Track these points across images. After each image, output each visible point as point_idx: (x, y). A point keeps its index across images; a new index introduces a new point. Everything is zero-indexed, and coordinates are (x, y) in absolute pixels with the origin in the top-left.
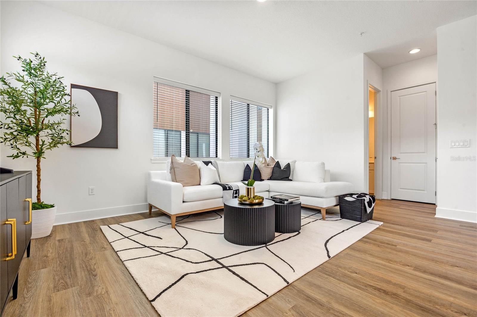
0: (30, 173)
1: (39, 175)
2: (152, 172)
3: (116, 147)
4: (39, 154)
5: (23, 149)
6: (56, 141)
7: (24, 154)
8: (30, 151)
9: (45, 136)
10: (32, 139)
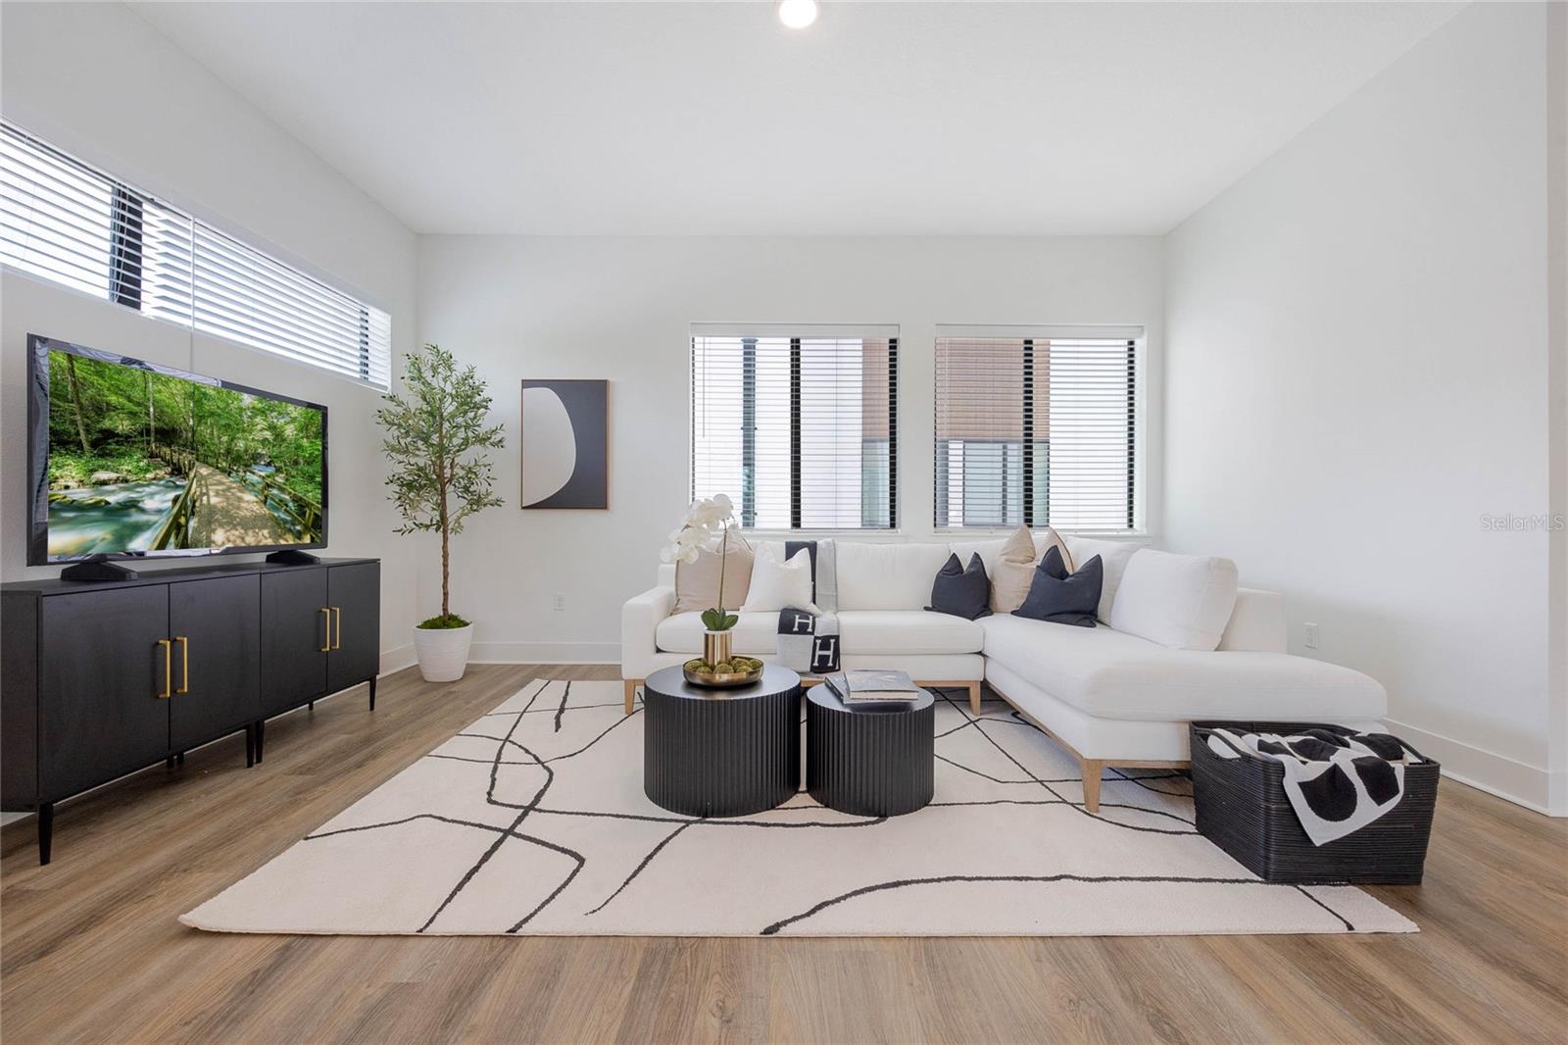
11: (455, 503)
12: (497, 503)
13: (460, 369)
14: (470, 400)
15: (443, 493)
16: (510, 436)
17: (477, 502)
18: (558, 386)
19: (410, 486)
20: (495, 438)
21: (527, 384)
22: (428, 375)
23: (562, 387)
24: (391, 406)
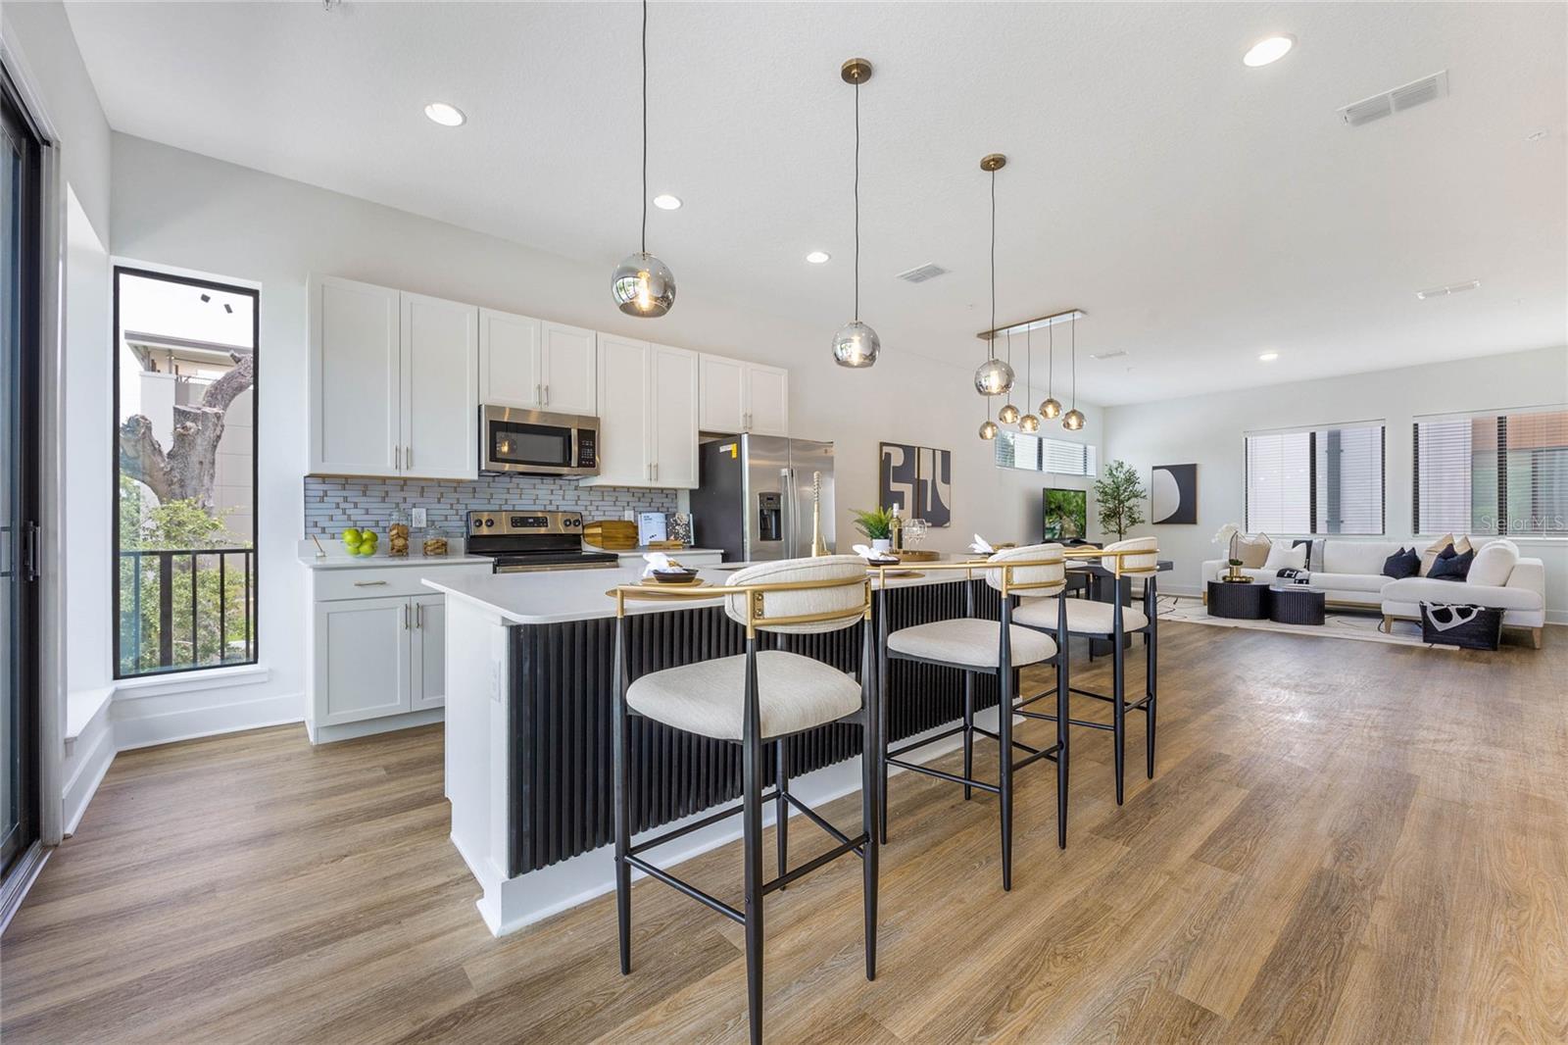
11: (1125, 521)
12: (1143, 522)
13: (1126, 467)
14: (1131, 479)
15: (1119, 518)
16: (1148, 494)
17: (1134, 522)
18: (1171, 468)
19: (1109, 516)
20: (1143, 494)
21: (1154, 468)
22: (1114, 472)
23: (1172, 469)
24: (1099, 484)
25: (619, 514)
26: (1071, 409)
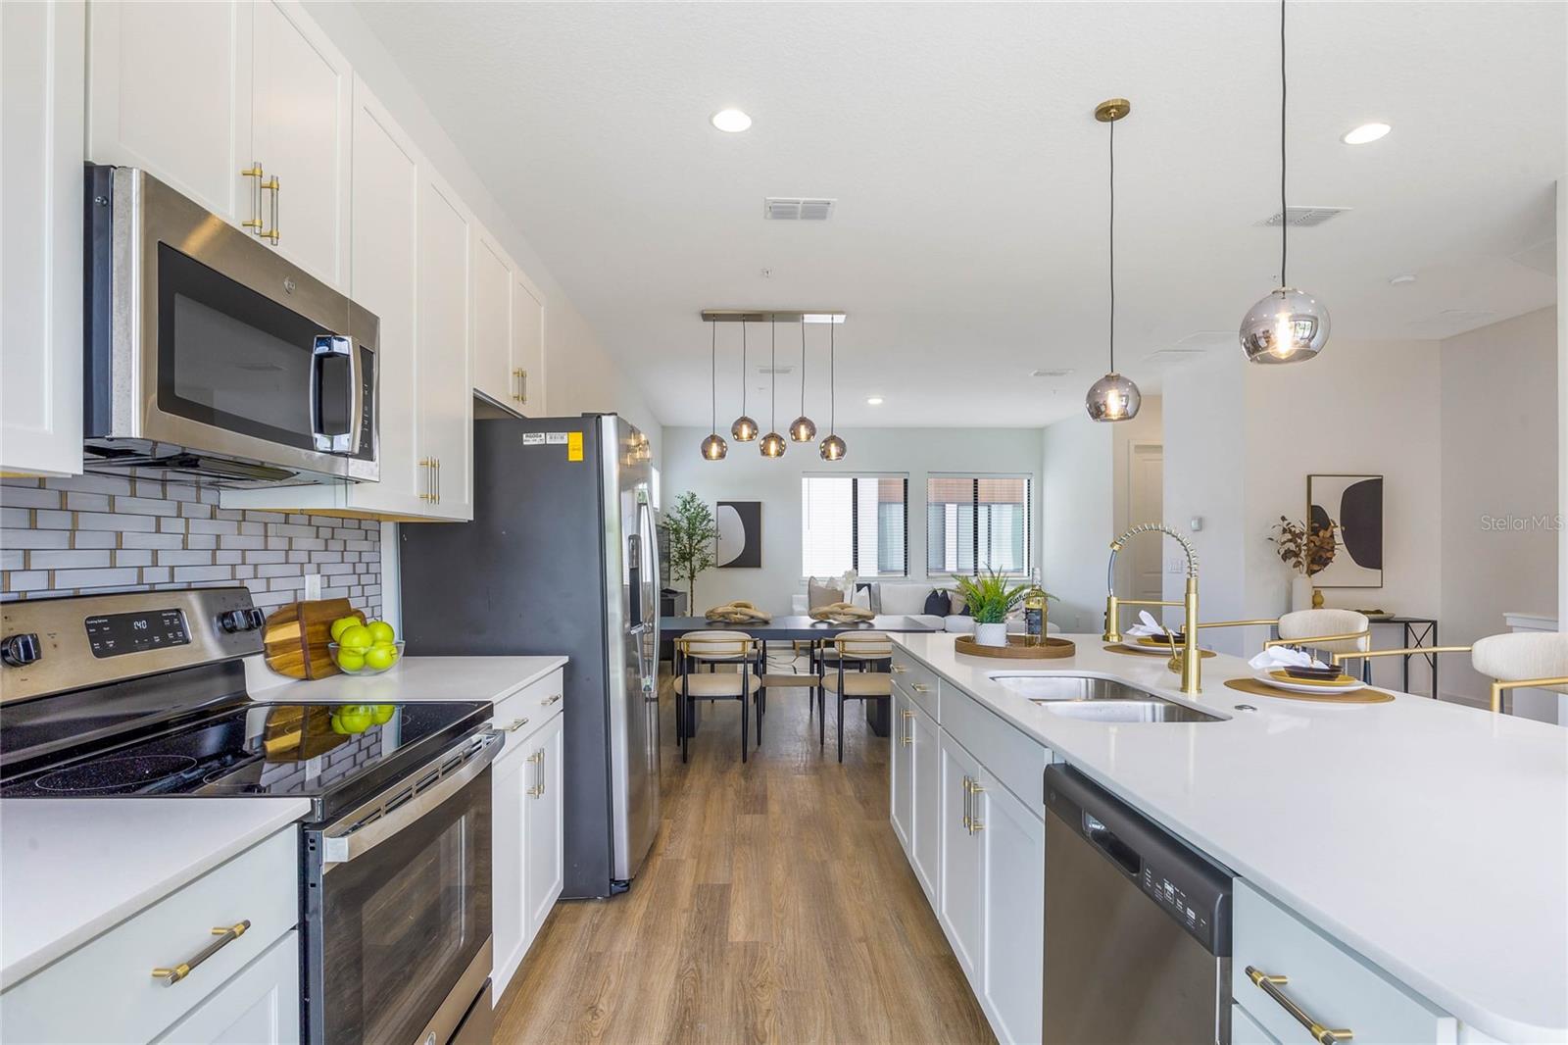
0: (685, 594)
1: (692, 596)
2: (794, 596)
3: (759, 566)
4: (692, 577)
5: (682, 573)
6: (705, 563)
7: (682, 577)
8: (686, 574)
9: (696, 562)
10: (687, 564)
13: (697, 502)
15: (690, 561)
17: (705, 565)
18: (734, 505)
19: (680, 558)
21: (719, 503)
22: (688, 507)
25: (294, 584)
26: (830, 434)
